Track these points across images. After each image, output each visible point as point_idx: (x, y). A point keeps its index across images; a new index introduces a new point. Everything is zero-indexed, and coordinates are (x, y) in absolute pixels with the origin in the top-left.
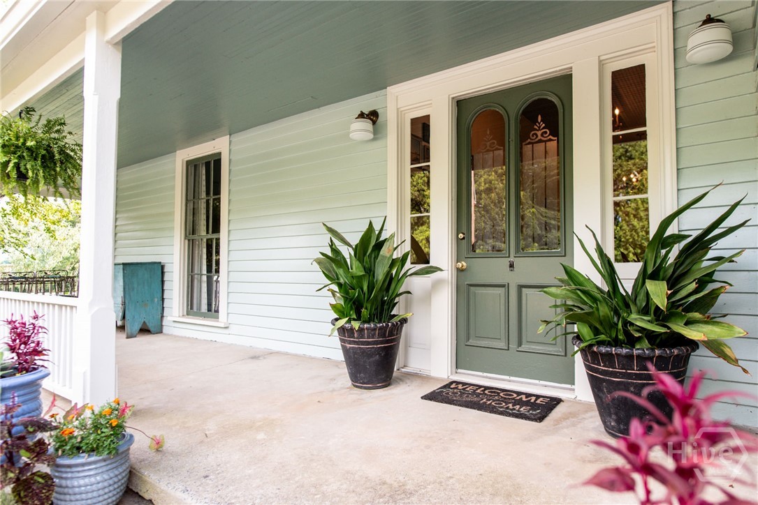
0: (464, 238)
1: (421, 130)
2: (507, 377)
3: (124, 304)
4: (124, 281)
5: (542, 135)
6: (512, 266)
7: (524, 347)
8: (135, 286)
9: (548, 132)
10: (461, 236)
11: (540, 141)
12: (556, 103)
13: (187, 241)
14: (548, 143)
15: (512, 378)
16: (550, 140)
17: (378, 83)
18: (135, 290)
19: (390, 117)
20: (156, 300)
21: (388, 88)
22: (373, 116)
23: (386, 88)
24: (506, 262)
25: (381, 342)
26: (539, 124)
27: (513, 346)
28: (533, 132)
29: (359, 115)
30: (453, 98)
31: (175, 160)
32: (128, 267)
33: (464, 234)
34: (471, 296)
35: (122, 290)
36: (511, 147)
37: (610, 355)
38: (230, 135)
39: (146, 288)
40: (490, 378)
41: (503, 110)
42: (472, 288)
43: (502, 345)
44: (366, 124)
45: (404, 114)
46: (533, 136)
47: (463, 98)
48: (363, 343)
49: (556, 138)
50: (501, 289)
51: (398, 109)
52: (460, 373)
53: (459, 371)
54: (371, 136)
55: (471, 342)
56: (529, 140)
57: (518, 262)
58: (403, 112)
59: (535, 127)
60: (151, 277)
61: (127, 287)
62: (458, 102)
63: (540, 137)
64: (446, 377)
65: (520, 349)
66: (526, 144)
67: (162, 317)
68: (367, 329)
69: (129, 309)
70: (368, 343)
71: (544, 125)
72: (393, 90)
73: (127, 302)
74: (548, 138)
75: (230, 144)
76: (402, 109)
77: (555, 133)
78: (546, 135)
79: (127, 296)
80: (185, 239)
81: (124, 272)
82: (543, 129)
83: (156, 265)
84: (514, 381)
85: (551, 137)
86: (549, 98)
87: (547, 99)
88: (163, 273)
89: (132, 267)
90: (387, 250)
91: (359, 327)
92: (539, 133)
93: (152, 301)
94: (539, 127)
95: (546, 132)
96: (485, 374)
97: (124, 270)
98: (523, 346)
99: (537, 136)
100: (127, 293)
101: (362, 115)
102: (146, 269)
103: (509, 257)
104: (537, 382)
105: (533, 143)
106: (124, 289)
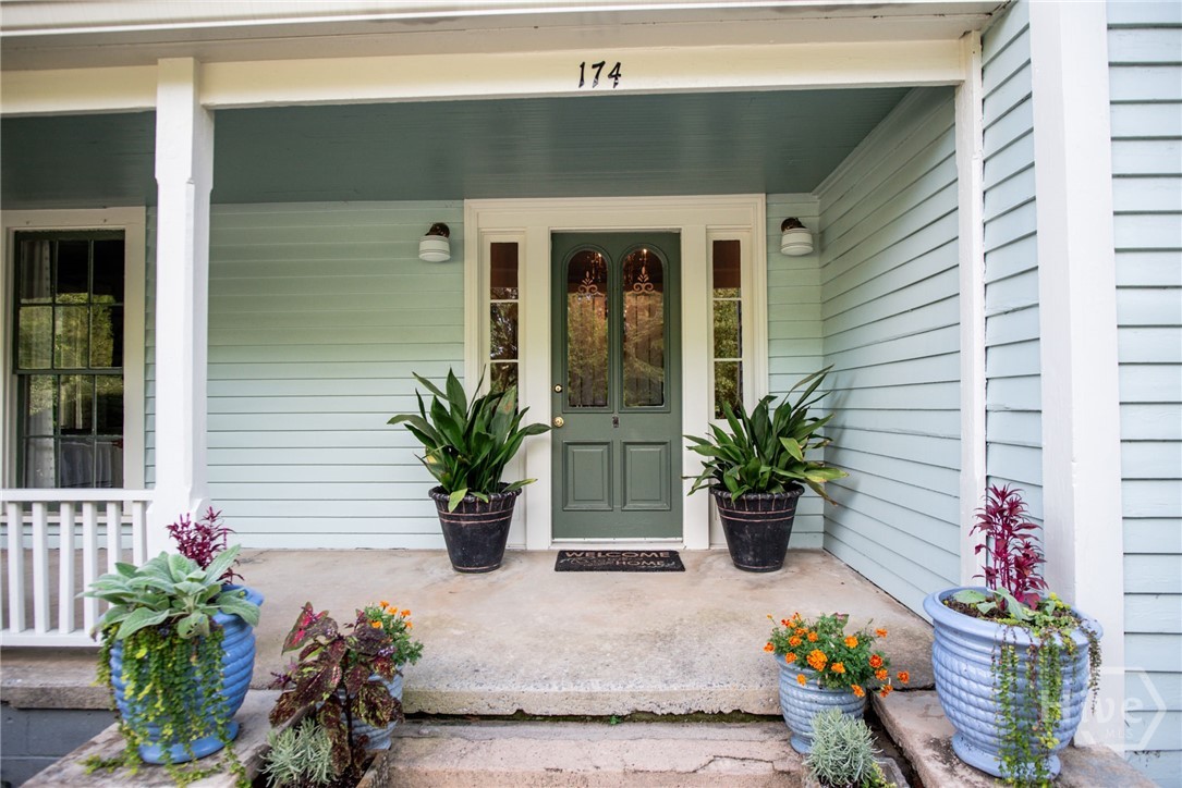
0: (562, 391)
1: (505, 260)
2: (612, 540)
5: (646, 288)
6: (616, 422)
7: (630, 506)
9: (653, 286)
10: (559, 388)
11: (644, 294)
12: (661, 259)
14: (652, 299)
15: (617, 540)
16: (654, 295)
17: (455, 192)
21: (465, 201)
23: (463, 200)
24: (610, 418)
26: (643, 276)
27: (617, 506)
28: (636, 284)
29: (432, 229)
33: (562, 386)
34: (569, 455)
37: (756, 500)
42: (570, 446)
43: (604, 506)
44: (439, 242)
45: (485, 236)
46: (636, 288)
48: (486, 518)
50: (604, 446)
51: (478, 230)
53: (556, 540)
54: (449, 256)
55: (572, 505)
56: (632, 291)
57: (622, 418)
59: (639, 278)
62: (553, 235)
63: (643, 290)
65: (626, 508)
66: (628, 294)
70: (491, 517)
71: (648, 279)
72: (473, 205)
74: (653, 292)
76: (482, 230)
77: (660, 288)
78: (651, 289)
82: (647, 282)
84: (618, 543)
85: (656, 292)
92: (643, 286)
94: (643, 279)
95: (650, 286)
96: (587, 540)
98: (628, 505)
103: (613, 412)
104: (643, 539)
105: (635, 296)
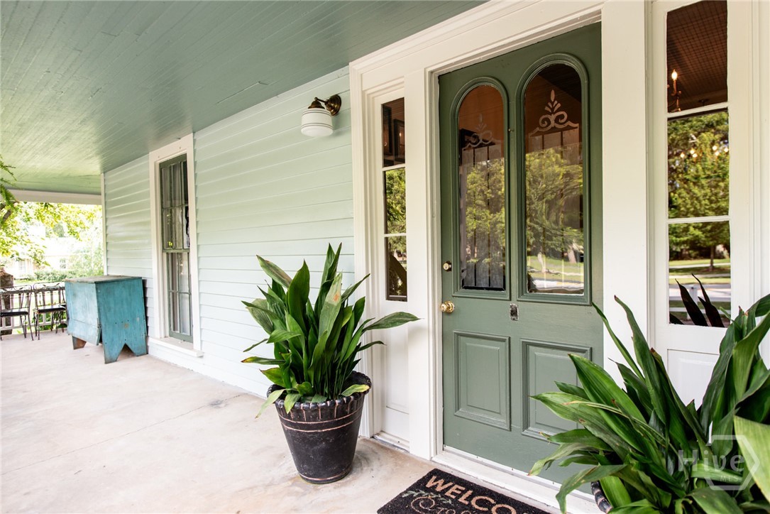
0: (450, 269)
1: (393, 117)
2: (509, 469)
3: (100, 326)
4: (98, 302)
5: (556, 121)
6: (514, 313)
7: (532, 431)
8: (112, 305)
9: (566, 116)
10: (446, 266)
11: (554, 130)
12: (577, 70)
13: (165, 255)
14: (566, 133)
15: (515, 471)
16: (569, 128)
17: (338, 60)
18: (112, 310)
19: (353, 105)
20: (138, 319)
21: (350, 63)
22: (335, 104)
23: (348, 65)
24: (507, 307)
25: (327, 426)
26: (552, 103)
27: (517, 426)
28: (543, 117)
29: (313, 103)
30: (432, 72)
31: (148, 163)
32: (101, 285)
33: (449, 263)
34: (461, 349)
35: (97, 311)
36: (512, 140)
38: (194, 133)
39: (125, 306)
40: (486, 465)
41: (500, 85)
42: (462, 338)
43: (502, 421)
44: (324, 116)
45: (373, 98)
46: (543, 122)
47: (445, 71)
48: (302, 427)
49: (577, 125)
50: (500, 343)
51: (363, 92)
52: (447, 451)
53: (447, 448)
54: (330, 131)
56: (538, 129)
57: (522, 308)
58: (371, 96)
59: (547, 108)
60: (130, 295)
61: (102, 308)
62: (440, 77)
63: (553, 124)
64: (428, 459)
65: (526, 432)
66: (533, 136)
67: (147, 337)
68: (306, 409)
69: (106, 331)
70: (309, 427)
71: (559, 105)
72: (357, 66)
73: (103, 324)
74: (566, 125)
75: (194, 144)
76: (369, 92)
77: (575, 116)
78: (563, 121)
79: (103, 318)
80: (163, 252)
81: (97, 292)
82: (558, 111)
83: (135, 281)
85: (570, 123)
86: (567, 63)
87: (563, 66)
88: (145, 289)
89: (106, 286)
90: (333, 296)
91: (294, 407)
92: (552, 118)
93: (134, 320)
94: (552, 109)
95: (562, 117)
96: (480, 459)
97: (97, 289)
98: (530, 428)
99: (549, 123)
100: (102, 314)
101: (316, 104)
102: (124, 287)
103: (510, 299)
105: (543, 134)
106: (99, 310)
